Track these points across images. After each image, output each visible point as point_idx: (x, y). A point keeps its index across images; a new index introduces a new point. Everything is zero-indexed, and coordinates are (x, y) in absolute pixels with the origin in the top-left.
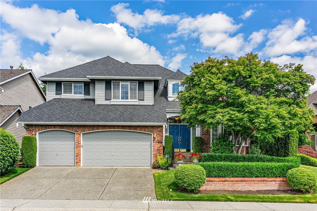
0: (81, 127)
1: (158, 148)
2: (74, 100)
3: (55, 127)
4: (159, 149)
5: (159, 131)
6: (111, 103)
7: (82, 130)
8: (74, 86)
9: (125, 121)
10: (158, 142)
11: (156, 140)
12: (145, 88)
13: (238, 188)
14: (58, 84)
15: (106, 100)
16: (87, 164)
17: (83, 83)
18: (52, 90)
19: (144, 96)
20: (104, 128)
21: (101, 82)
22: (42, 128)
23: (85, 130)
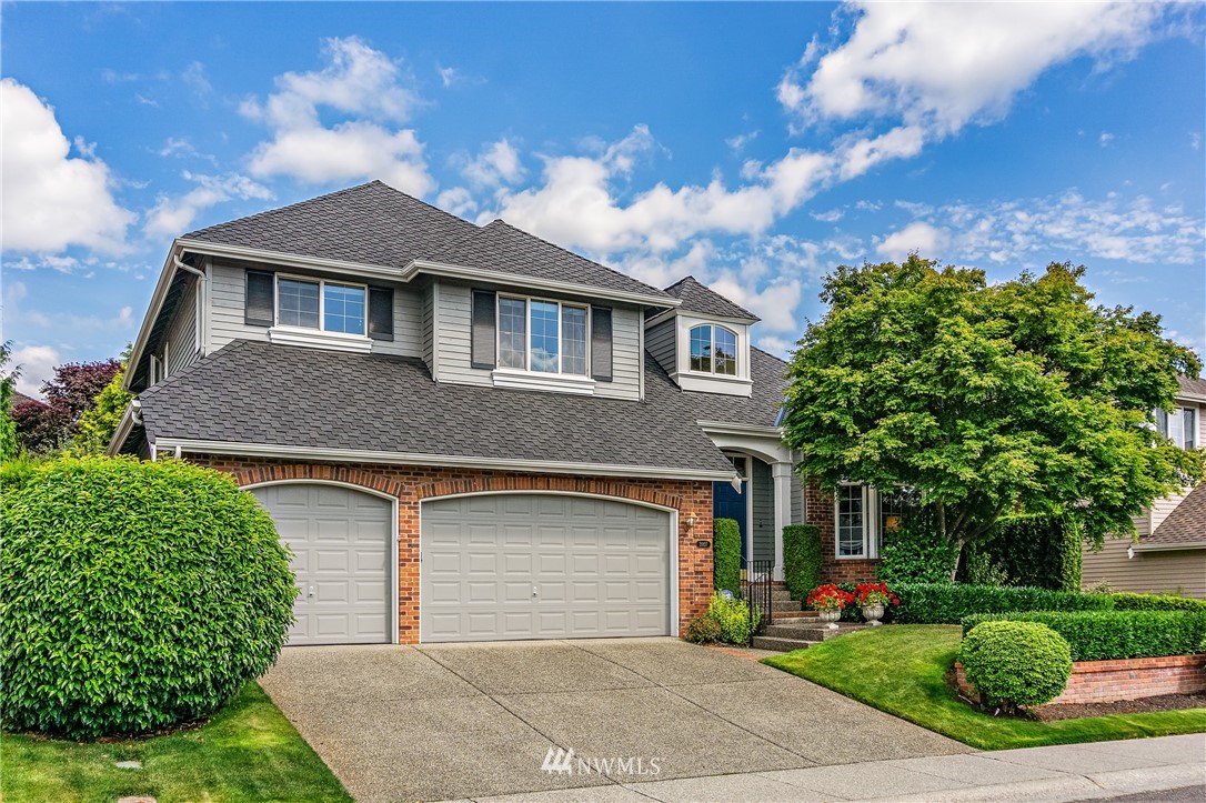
0: (422, 475)
1: (698, 565)
2: (334, 356)
3: (311, 471)
4: (700, 569)
5: (701, 502)
6: (496, 383)
7: (424, 487)
8: (326, 294)
9: (595, 460)
10: (698, 544)
11: (690, 534)
12: (614, 333)
13: (1096, 695)
14: (259, 278)
15: (474, 366)
16: (435, 632)
17: (366, 286)
18: (229, 303)
19: (612, 363)
20: (511, 481)
21: (456, 291)
22: (250, 473)
23: (439, 487)
